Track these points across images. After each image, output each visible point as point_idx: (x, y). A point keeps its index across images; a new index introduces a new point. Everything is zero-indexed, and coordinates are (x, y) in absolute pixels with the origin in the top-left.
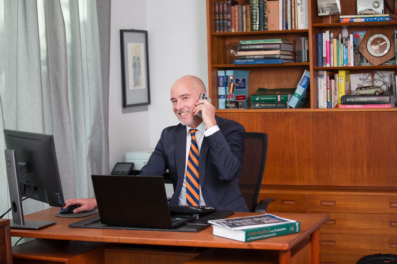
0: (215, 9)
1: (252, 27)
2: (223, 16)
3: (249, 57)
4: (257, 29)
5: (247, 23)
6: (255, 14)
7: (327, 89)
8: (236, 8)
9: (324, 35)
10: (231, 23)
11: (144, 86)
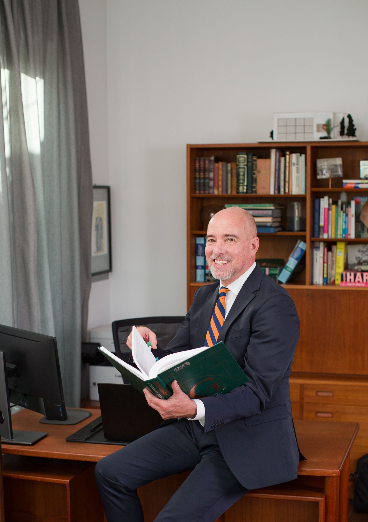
0: (195, 165)
1: (238, 189)
2: (204, 174)
4: (245, 191)
5: (232, 183)
6: (241, 174)
7: (324, 262)
8: (220, 166)
9: (322, 200)
10: (214, 183)
11: (105, 251)
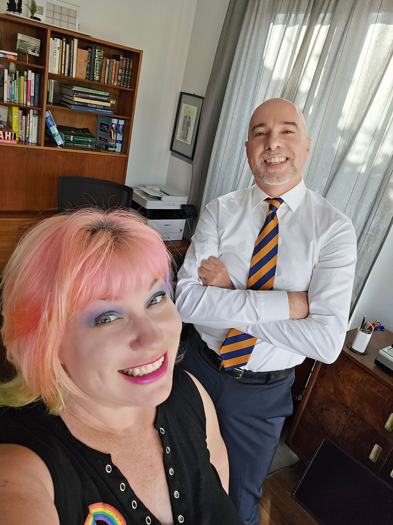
3: (100, 107)
5: (104, 77)
